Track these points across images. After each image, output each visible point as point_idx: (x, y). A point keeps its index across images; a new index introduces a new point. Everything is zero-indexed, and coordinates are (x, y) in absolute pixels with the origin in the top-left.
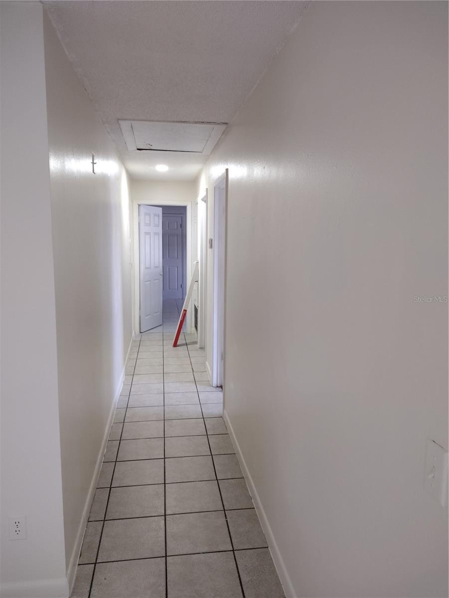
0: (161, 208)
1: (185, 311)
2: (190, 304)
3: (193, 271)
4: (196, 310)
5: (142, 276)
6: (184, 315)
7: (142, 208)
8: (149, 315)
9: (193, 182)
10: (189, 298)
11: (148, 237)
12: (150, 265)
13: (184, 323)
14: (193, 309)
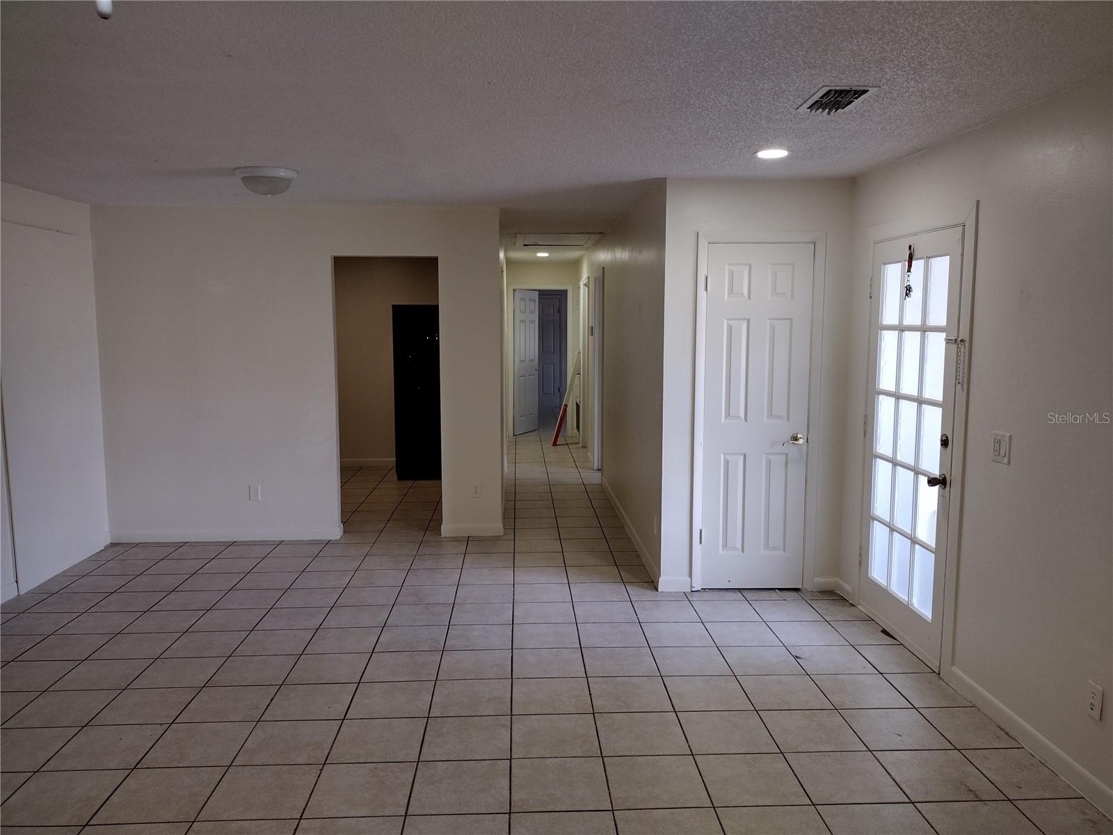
0: (537, 292)
1: (566, 406)
2: (571, 400)
3: (575, 362)
4: (578, 406)
5: (516, 370)
6: (565, 411)
7: (516, 292)
8: (523, 416)
9: (576, 265)
10: (569, 393)
11: (522, 325)
12: (525, 357)
13: (564, 420)
14: (575, 406)
